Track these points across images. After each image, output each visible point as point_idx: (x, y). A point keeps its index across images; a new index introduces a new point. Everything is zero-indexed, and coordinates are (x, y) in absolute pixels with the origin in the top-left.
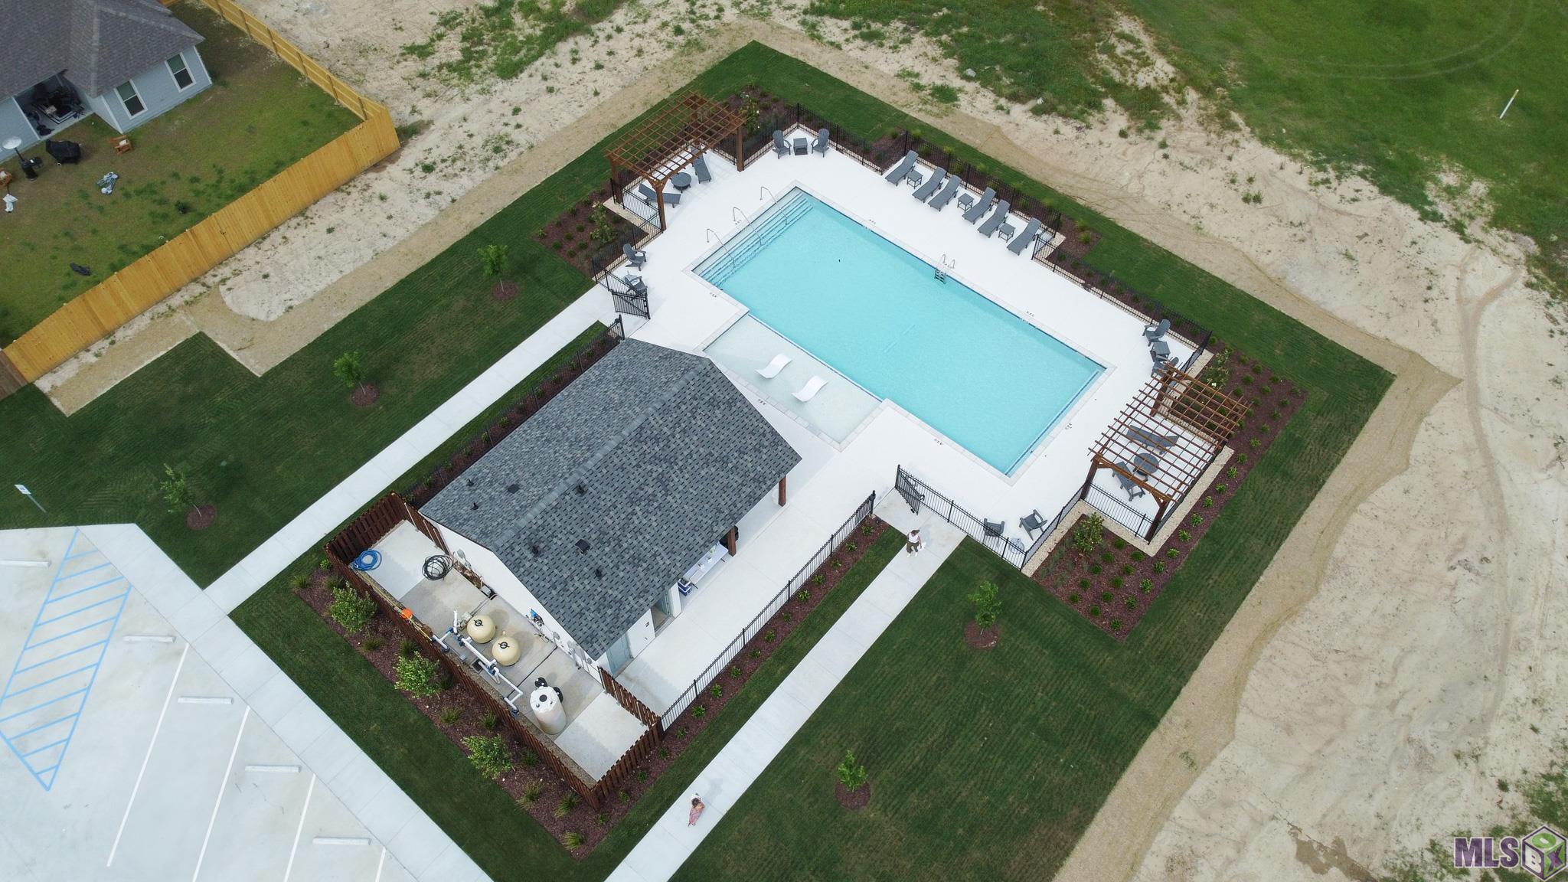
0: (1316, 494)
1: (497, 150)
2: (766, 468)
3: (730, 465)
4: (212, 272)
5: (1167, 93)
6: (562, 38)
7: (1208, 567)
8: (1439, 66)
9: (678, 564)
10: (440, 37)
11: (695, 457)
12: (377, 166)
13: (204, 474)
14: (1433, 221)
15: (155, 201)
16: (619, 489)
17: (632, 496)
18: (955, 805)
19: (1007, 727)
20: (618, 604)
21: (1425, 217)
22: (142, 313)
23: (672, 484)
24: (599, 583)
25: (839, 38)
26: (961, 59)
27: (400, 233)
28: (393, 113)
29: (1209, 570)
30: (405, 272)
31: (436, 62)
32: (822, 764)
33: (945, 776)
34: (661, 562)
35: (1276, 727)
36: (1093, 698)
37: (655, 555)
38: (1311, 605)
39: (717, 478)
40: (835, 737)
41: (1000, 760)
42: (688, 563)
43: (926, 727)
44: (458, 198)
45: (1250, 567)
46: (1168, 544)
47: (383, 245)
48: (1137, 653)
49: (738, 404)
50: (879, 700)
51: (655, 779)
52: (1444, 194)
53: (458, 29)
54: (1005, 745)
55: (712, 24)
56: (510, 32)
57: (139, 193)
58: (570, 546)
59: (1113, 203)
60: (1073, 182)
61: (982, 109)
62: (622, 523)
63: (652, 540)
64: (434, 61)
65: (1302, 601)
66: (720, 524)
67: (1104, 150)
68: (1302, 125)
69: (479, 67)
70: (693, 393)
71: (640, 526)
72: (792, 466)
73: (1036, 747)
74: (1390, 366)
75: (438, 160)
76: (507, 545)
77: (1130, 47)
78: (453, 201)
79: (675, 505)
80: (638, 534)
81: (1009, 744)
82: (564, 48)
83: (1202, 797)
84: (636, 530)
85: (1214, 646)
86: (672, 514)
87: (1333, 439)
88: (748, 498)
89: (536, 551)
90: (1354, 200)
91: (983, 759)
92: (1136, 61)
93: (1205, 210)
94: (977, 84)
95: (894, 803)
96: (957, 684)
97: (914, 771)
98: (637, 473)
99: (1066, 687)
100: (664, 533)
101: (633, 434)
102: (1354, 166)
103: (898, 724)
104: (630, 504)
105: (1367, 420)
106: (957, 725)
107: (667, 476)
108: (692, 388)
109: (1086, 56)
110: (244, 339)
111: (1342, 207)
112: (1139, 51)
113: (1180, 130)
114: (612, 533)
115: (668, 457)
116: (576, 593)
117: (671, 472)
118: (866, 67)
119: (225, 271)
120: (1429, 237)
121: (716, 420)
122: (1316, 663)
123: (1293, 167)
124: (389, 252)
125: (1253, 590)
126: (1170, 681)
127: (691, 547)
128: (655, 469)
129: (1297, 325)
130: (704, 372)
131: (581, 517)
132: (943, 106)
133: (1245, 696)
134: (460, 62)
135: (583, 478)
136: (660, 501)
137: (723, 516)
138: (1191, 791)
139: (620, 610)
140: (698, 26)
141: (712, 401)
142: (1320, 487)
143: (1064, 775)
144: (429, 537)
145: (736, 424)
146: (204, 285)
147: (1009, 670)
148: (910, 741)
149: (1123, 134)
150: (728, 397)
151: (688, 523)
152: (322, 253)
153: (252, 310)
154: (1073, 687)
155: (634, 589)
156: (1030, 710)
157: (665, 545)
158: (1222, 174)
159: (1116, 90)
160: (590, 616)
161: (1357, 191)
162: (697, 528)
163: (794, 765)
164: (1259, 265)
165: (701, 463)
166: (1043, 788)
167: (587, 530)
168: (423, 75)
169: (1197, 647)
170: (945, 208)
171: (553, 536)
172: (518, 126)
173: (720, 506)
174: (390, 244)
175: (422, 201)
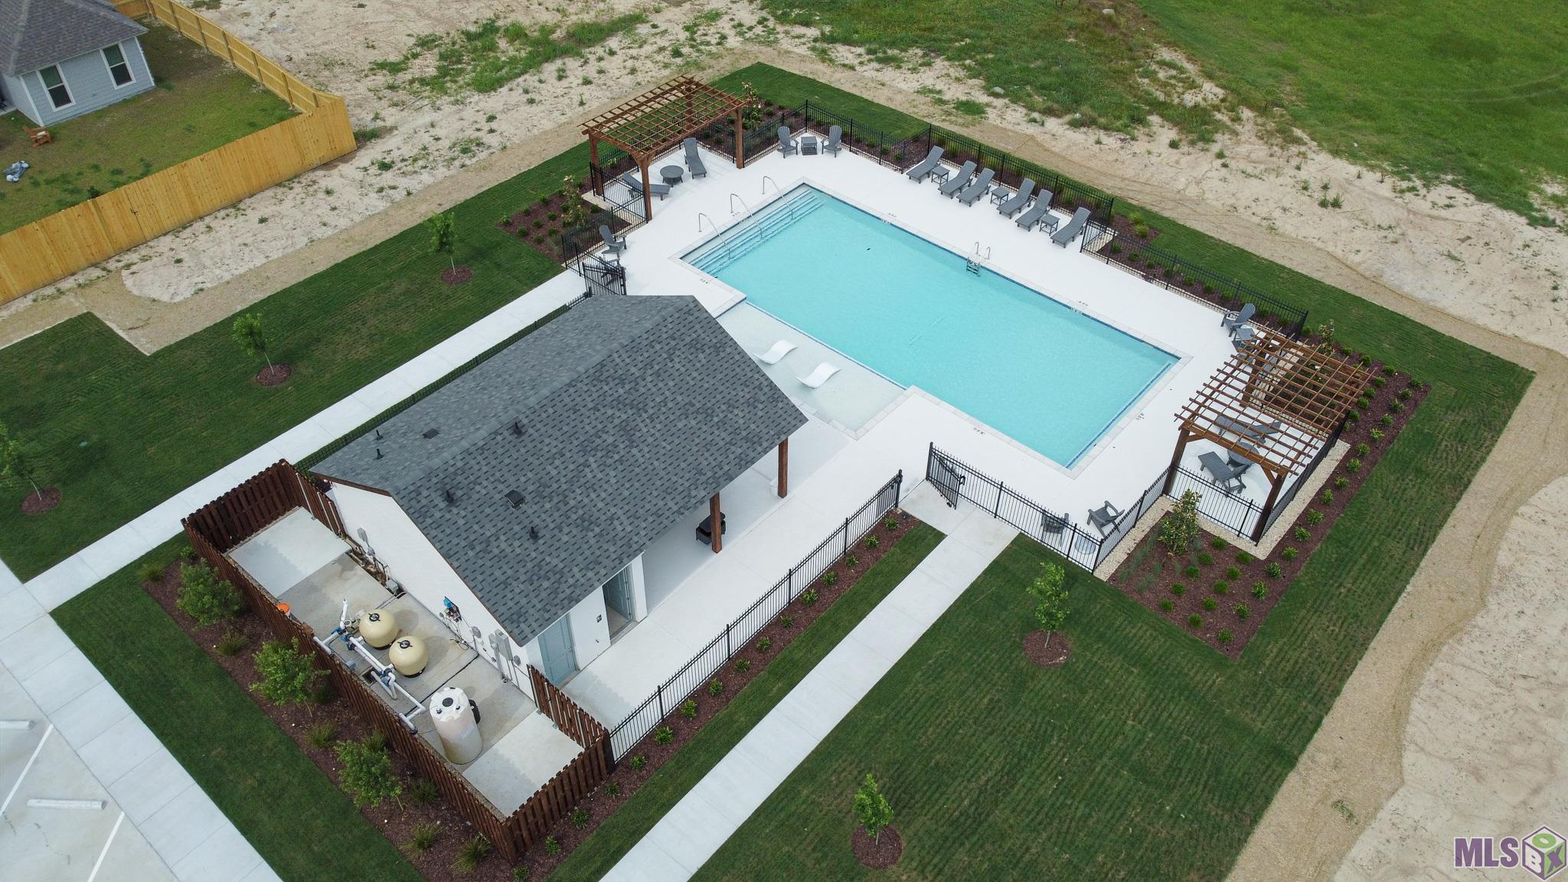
0: (1461, 494)
1: (465, 151)
2: (762, 427)
3: (716, 419)
4: (117, 258)
5: (1219, 111)
6: (547, 60)
7: (1337, 574)
8: (1516, 91)
9: (643, 533)
10: (415, 56)
11: (670, 405)
12: (327, 165)
13: (57, 455)
14: (1544, 226)
15: (66, 190)
16: (568, 434)
17: (585, 443)
18: (1021, 865)
19: (1088, 764)
20: (558, 576)
21: (1533, 222)
22: (25, 295)
23: (638, 434)
24: (534, 547)
25: (851, 60)
26: (987, 79)
27: (343, 223)
28: (353, 120)
29: (1339, 577)
30: (341, 257)
31: (409, 77)
32: (833, 807)
33: (1006, 826)
34: (619, 528)
35: (1460, 770)
36: (1203, 729)
37: (612, 519)
38: (1479, 620)
39: (698, 433)
40: (850, 773)
41: (1082, 806)
42: (655, 532)
43: (977, 762)
44: (414, 191)
45: (1392, 574)
46: (1282, 544)
47: (320, 233)
48: (1256, 674)
49: (728, 350)
50: (911, 726)
51: (598, 823)
52: (1551, 203)
53: (436, 50)
54: (1087, 787)
55: (714, 49)
56: (492, 54)
57: (48, 182)
58: (498, 497)
59: (1171, 205)
60: (1122, 185)
61: (1013, 121)
62: (570, 475)
63: (609, 499)
64: (404, 77)
65: (1467, 616)
66: (701, 487)
67: (1154, 159)
68: (1375, 140)
69: (455, 82)
70: (671, 332)
71: (594, 481)
72: (796, 427)
73: (1131, 790)
74: (1526, 363)
75: (397, 160)
76: (412, 488)
77: (1174, 72)
78: (409, 194)
79: (641, 460)
80: (590, 490)
81: (1092, 785)
82: (550, 69)
83: (1372, 860)
84: (588, 485)
85: (1359, 667)
86: (637, 470)
87: (1472, 436)
88: (737, 460)
89: (450, 498)
90: (1449, 206)
91: (1058, 804)
92: (1180, 84)
93: (1277, 213)
94: (1006, 101)
95: (936, 860)
96: (1017, 708)
97: (962, 819)
98: (593, 417)
99: (1165, 714)
100: (626, 493)
101: (591, 371)
102: (1442, 176)
103: (938, 757)
104: (582, 453)
105: (1510, 417)
106: (1020, 760)
107: (633, 424)
108: (670, 326)
109: (1125, 79)
110: (139, 319)
111: (1434, 212)
112: (1184, 76)
113: (1238, 143)
114: (555, 486)
115: (635, 403)
116: (502, 556)
117: (639, 420)
118: (883, 85)
119: (133, 257)
120: (1543, 240)
121: (698, 365)
122: (1498, 690)
123: (1371, 177)
124: (327, 238)
125: (1400, 601)
126: (1305, 708)
127: (660, 512)
128: (618, 414)
129: (1405, 319)
130: (686, 309)
131: (515, 463)
132: (969, 118)
133: (1409, 729)
134: (435, 77)
135: (521, 417)
136: (622, 453)
137: (703, 478)
138: (1354, 852)
139: (560, 583)
140: (698, 51)
141: (694, 342)
142: (1466, 487)
143: (1173, 828)
144: (328, 526)
145: (725, 373)
146: (104, 269)
147: (1086, 692)
148: (954, 779)
149: (1174, 145)
150: (715, 341)
151: (659, 483)
152: (249, 241)
153: (155, 292)
154: (1175, 714)
155: (580, 559)
156: (1118, 742)
157: (626, 508)
158: (1292, 181)
159: (1161, 108)
160: (518, 587)
161: (1450, 198)
162: (669, 490)
163: (793, 808)
164: (1349, 263)
165: (678, 413)
166: (1145, 845)
167: (523, 479)
168: (392, 88)
169: (1336, 666)
170: (976, 205)
171: (475, 483)
172: (492, 131)
173: (701, 467)
174: (329, 232)
175: (374, 195)
